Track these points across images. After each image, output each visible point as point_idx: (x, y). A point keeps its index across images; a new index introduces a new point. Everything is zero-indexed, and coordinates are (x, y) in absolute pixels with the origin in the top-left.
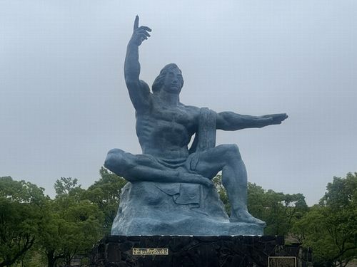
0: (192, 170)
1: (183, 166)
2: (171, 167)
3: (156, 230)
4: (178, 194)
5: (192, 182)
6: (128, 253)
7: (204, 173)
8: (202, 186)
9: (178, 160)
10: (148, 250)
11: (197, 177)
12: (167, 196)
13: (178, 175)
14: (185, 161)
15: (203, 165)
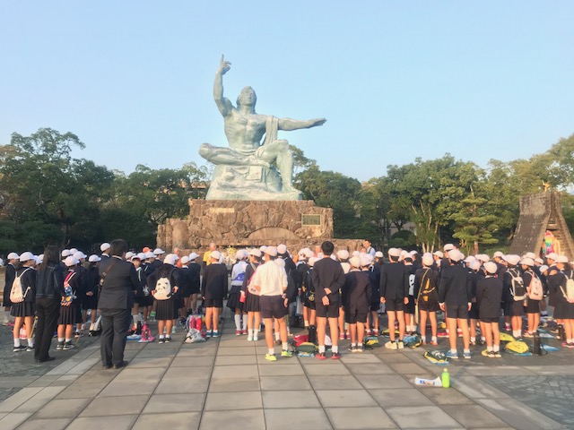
0: (258, 157)
1: (253, 155)
2: (245, 155)
4: (248, 173)
5: (258, 165)
6: (207, 211)
7: (266, 160)
8: (264, 168)
9: (250, 151)
10: (221, 209)
11: (260, 162)
13: (249, 161)
14: (255, 151)
15: (265, 154)
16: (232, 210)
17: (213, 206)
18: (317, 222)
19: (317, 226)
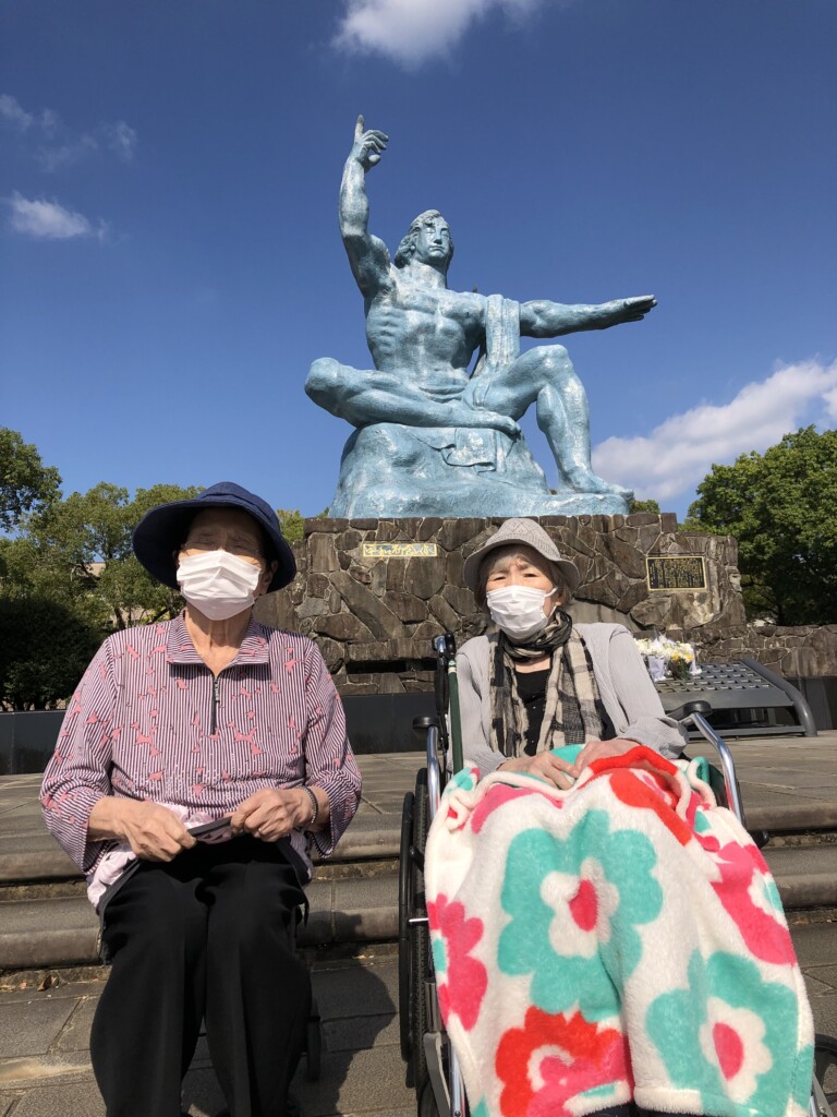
0: (477, 405)
1: (458, 399)
2: (437, 400)
3: (410, 509)
4: (453, 446)
5: (478, 426)
6: (353, 553)
8: (498, 432)
9: (450, 387)
10: (395, 546)
12: (429, 449)
13: (450, 414)
14: (463, 389)
15: (498, 393)
16: (428, 550)
17: (370, 539)
18: (694, 580)
19: (696, 592)
